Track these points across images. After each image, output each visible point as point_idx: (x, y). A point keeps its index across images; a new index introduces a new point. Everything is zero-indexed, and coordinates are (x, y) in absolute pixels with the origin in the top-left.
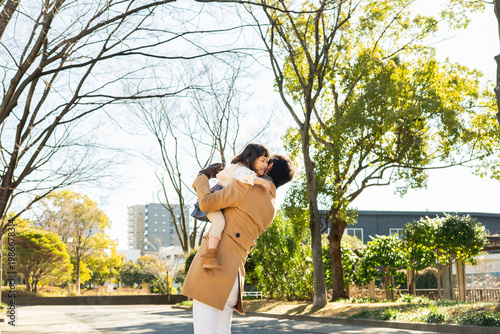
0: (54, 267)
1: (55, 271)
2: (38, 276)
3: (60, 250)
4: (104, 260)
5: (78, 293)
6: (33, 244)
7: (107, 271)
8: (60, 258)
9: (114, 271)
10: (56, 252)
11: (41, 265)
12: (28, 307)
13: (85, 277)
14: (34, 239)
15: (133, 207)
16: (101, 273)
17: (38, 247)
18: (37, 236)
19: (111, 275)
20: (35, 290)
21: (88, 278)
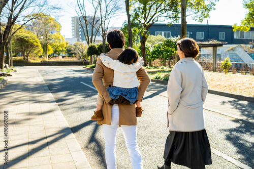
0: (35, 50)
1: (35, 52)
2: (28, 54)
3: (37, 43)
4: (59, 45)
5: (47, 60)
6: (25, 40)
7: (61, 49)
8: (37, 46)
9: (64, 49)
10: (35, 44)
11: (29, 49)
12: (24, 67)
13: (51, 52)
14: (25, 38)
15: (74, 18)
16: (58, 50)
17: (27, 42)
18: (26, 37)
19: (63, 51)
20: (27, 60)
21: (52, 52)
